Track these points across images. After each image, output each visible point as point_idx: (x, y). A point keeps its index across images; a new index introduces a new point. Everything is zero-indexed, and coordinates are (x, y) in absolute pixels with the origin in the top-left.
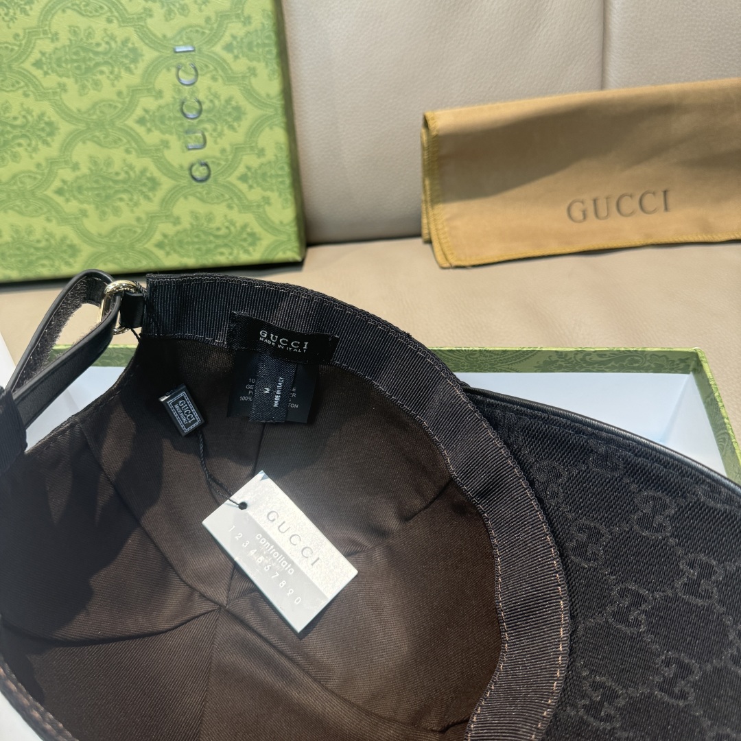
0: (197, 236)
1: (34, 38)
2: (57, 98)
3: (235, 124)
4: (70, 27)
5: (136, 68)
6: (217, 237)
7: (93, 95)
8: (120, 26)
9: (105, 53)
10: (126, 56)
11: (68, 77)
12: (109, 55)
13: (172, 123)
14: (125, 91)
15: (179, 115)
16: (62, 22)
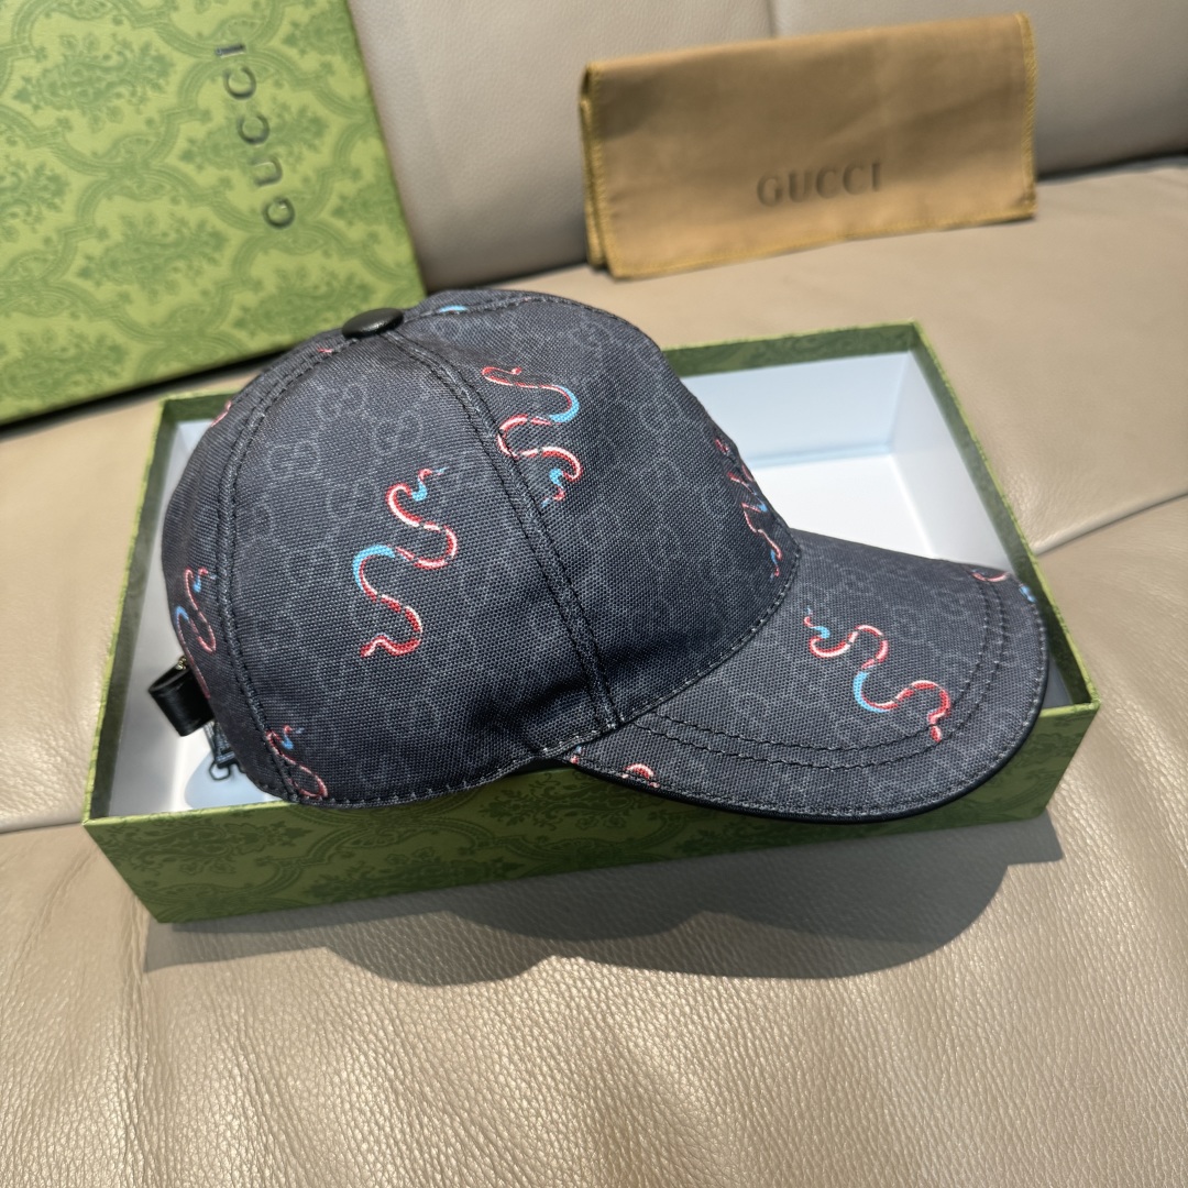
0: (289, 302)
1: (10, 59)
2: (60, 140)
3: (317, 142)
4: (61, 37)
5: (168, 83)
6: (315, 298)
7: (111, 130)
8: (134, 28)
9: (119, 68)
10: (150, 69)
11: (70, 108)
12: (127, 70)
13: (232, 153)
14: (157, 117)
15: (239, 140)
16: (49, 31)
